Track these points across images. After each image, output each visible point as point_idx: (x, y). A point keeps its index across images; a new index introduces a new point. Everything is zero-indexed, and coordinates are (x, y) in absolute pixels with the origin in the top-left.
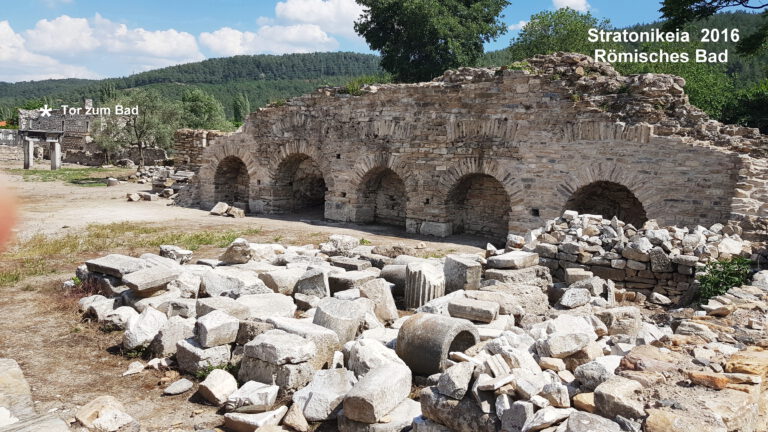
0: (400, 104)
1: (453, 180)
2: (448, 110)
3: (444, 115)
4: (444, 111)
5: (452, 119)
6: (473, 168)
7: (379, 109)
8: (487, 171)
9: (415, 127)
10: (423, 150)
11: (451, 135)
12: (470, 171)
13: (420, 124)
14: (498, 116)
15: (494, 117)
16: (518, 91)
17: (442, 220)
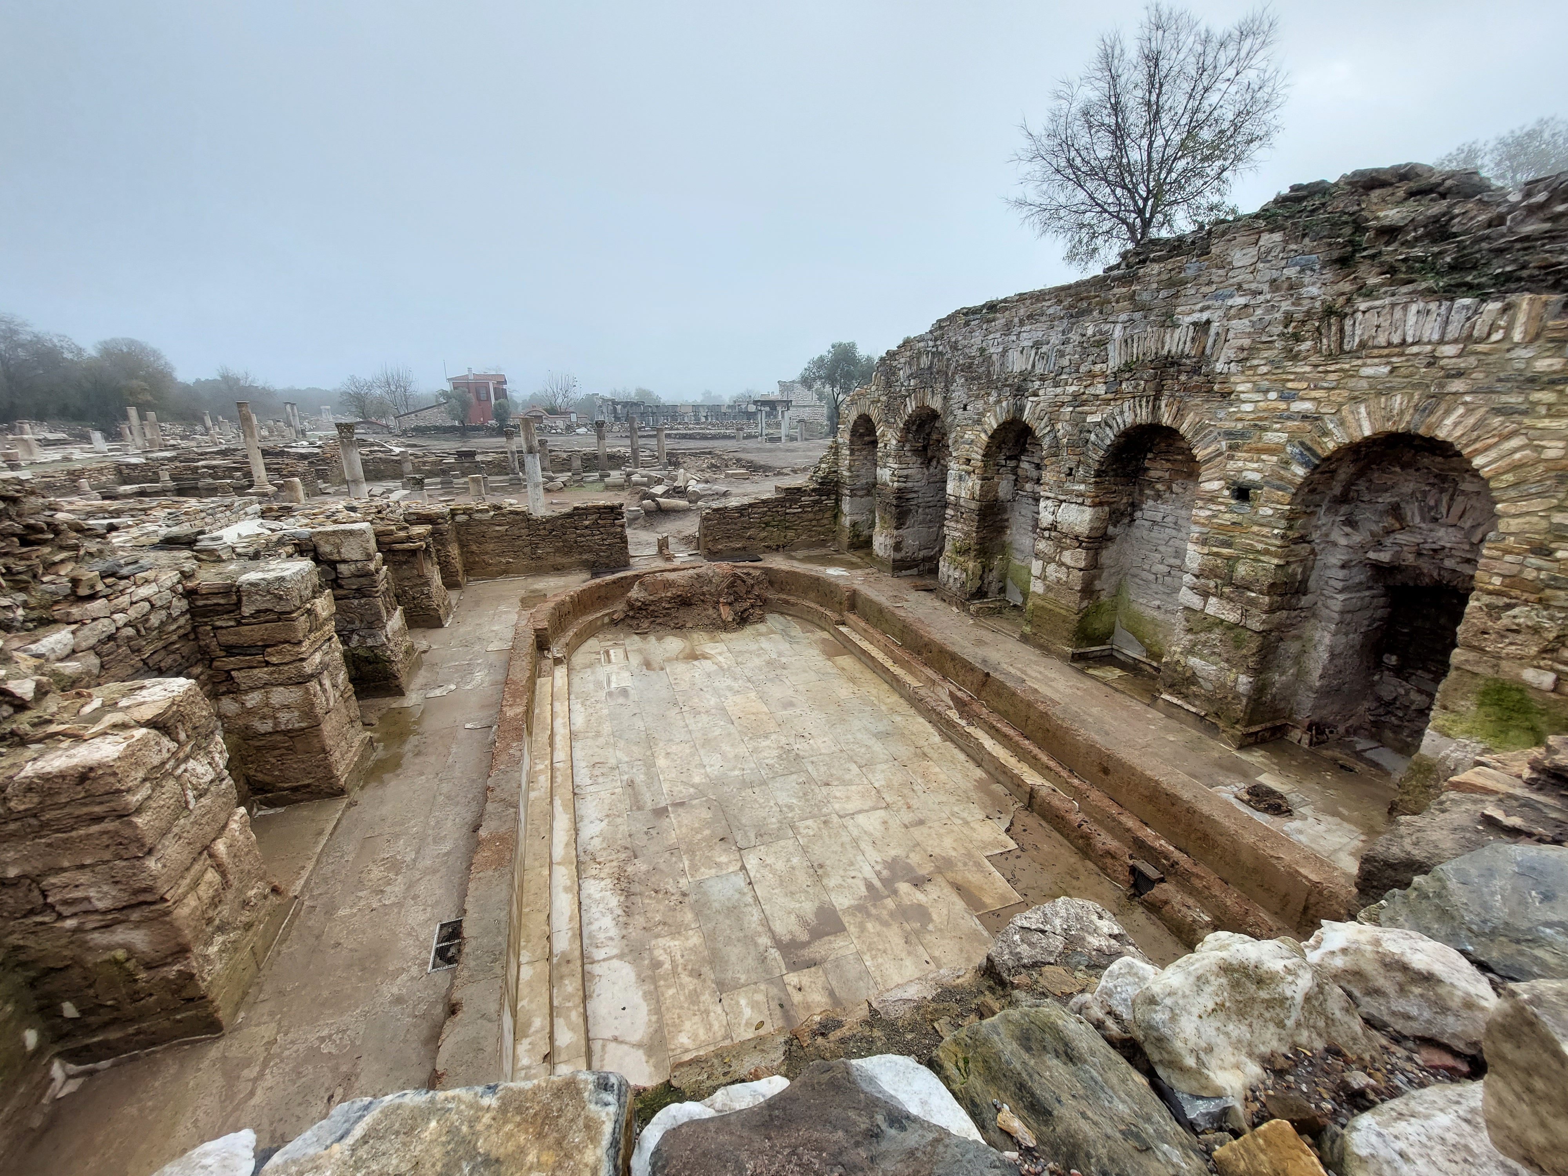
0: (1044, 318)
1: (1109, 437)
2: (1111, 319)
3: (1105, 327)
4: (1106, 321)
5: (1118, 332)
6: (1144, 416)
7: (1017, 330)
8: (1166, 419)
9: (1061, 354)
10: (1071, 389)
11: (1115, 359)
12: (1138, 421)
13: (1069, 348)
14: (1196, 317)
15: (1189, 319)
16: (1236, 264)
17: (1088, 501)
